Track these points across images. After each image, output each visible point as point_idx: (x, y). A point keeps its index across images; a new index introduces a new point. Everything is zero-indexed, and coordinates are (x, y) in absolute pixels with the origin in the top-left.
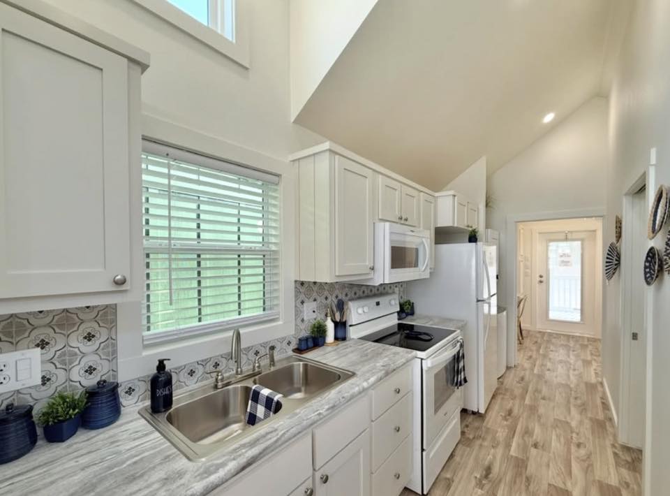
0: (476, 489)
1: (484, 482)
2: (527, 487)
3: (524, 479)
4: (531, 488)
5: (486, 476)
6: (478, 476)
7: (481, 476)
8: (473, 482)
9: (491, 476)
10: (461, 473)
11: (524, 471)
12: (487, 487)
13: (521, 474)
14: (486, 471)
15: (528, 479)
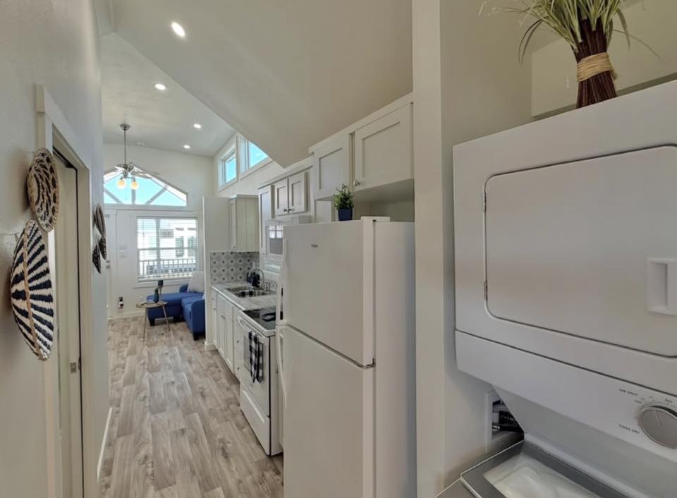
0: (222, 436)
1: (222, 444)
2: (191, 466)
3: (197, 471)
4: (188, 468)
5: (223, 450)
6: (228, 445)
7: (226, 446)
8: (228, 439)
9: (221, 452)
10: (241, 438)
11: (200, 478)
12: (217, 443)
13: (201, 474)
14: (226, 454)
15: (193, 473)
